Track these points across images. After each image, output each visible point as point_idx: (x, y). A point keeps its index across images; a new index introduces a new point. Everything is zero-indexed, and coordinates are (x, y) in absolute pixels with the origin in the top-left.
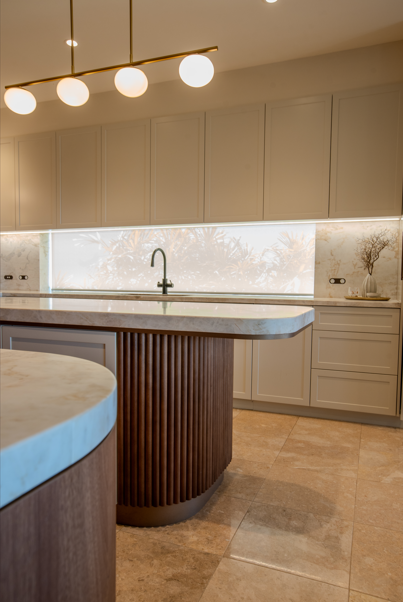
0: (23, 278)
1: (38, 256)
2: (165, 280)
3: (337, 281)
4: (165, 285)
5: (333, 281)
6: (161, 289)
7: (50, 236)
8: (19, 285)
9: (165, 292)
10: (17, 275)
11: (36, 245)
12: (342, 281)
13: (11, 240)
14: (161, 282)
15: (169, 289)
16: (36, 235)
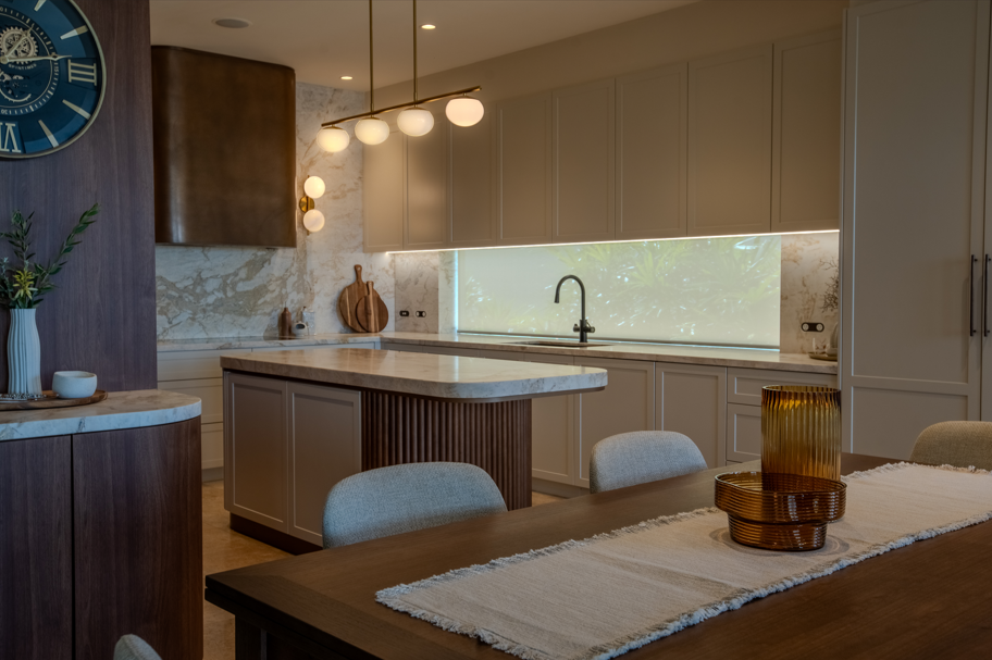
0: (421, 314)
1: (437, 283)
2: (583, 322)
3: (813, 327)
4: (583, 329)
5: (806, 327)
6: (578, 334)
7: (456, 255)
8: (416, 325)
9: (583, 338)
10: (413, 313)
11: (435, 268)
12: (819, 327)
13: (407, 260)
14: (579, 325)
15: (589, 335)
16: (435, 253)
